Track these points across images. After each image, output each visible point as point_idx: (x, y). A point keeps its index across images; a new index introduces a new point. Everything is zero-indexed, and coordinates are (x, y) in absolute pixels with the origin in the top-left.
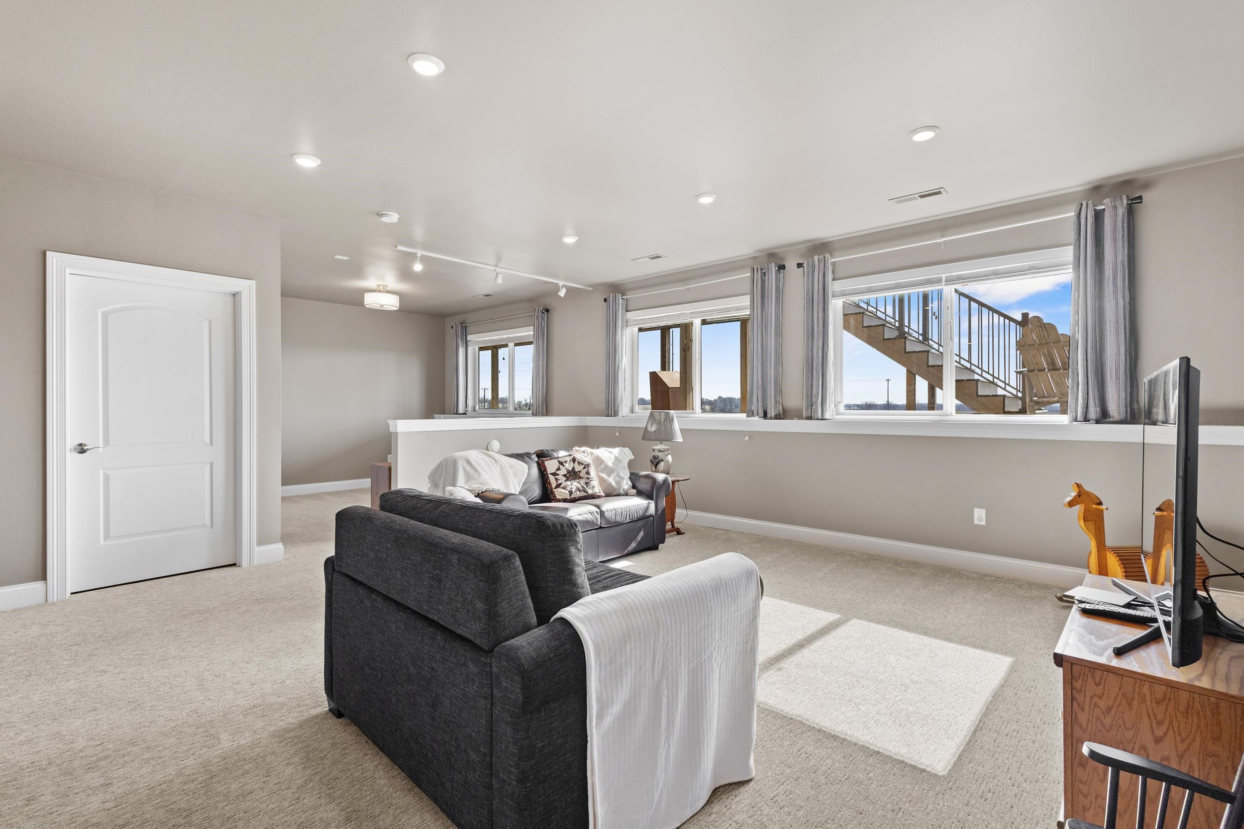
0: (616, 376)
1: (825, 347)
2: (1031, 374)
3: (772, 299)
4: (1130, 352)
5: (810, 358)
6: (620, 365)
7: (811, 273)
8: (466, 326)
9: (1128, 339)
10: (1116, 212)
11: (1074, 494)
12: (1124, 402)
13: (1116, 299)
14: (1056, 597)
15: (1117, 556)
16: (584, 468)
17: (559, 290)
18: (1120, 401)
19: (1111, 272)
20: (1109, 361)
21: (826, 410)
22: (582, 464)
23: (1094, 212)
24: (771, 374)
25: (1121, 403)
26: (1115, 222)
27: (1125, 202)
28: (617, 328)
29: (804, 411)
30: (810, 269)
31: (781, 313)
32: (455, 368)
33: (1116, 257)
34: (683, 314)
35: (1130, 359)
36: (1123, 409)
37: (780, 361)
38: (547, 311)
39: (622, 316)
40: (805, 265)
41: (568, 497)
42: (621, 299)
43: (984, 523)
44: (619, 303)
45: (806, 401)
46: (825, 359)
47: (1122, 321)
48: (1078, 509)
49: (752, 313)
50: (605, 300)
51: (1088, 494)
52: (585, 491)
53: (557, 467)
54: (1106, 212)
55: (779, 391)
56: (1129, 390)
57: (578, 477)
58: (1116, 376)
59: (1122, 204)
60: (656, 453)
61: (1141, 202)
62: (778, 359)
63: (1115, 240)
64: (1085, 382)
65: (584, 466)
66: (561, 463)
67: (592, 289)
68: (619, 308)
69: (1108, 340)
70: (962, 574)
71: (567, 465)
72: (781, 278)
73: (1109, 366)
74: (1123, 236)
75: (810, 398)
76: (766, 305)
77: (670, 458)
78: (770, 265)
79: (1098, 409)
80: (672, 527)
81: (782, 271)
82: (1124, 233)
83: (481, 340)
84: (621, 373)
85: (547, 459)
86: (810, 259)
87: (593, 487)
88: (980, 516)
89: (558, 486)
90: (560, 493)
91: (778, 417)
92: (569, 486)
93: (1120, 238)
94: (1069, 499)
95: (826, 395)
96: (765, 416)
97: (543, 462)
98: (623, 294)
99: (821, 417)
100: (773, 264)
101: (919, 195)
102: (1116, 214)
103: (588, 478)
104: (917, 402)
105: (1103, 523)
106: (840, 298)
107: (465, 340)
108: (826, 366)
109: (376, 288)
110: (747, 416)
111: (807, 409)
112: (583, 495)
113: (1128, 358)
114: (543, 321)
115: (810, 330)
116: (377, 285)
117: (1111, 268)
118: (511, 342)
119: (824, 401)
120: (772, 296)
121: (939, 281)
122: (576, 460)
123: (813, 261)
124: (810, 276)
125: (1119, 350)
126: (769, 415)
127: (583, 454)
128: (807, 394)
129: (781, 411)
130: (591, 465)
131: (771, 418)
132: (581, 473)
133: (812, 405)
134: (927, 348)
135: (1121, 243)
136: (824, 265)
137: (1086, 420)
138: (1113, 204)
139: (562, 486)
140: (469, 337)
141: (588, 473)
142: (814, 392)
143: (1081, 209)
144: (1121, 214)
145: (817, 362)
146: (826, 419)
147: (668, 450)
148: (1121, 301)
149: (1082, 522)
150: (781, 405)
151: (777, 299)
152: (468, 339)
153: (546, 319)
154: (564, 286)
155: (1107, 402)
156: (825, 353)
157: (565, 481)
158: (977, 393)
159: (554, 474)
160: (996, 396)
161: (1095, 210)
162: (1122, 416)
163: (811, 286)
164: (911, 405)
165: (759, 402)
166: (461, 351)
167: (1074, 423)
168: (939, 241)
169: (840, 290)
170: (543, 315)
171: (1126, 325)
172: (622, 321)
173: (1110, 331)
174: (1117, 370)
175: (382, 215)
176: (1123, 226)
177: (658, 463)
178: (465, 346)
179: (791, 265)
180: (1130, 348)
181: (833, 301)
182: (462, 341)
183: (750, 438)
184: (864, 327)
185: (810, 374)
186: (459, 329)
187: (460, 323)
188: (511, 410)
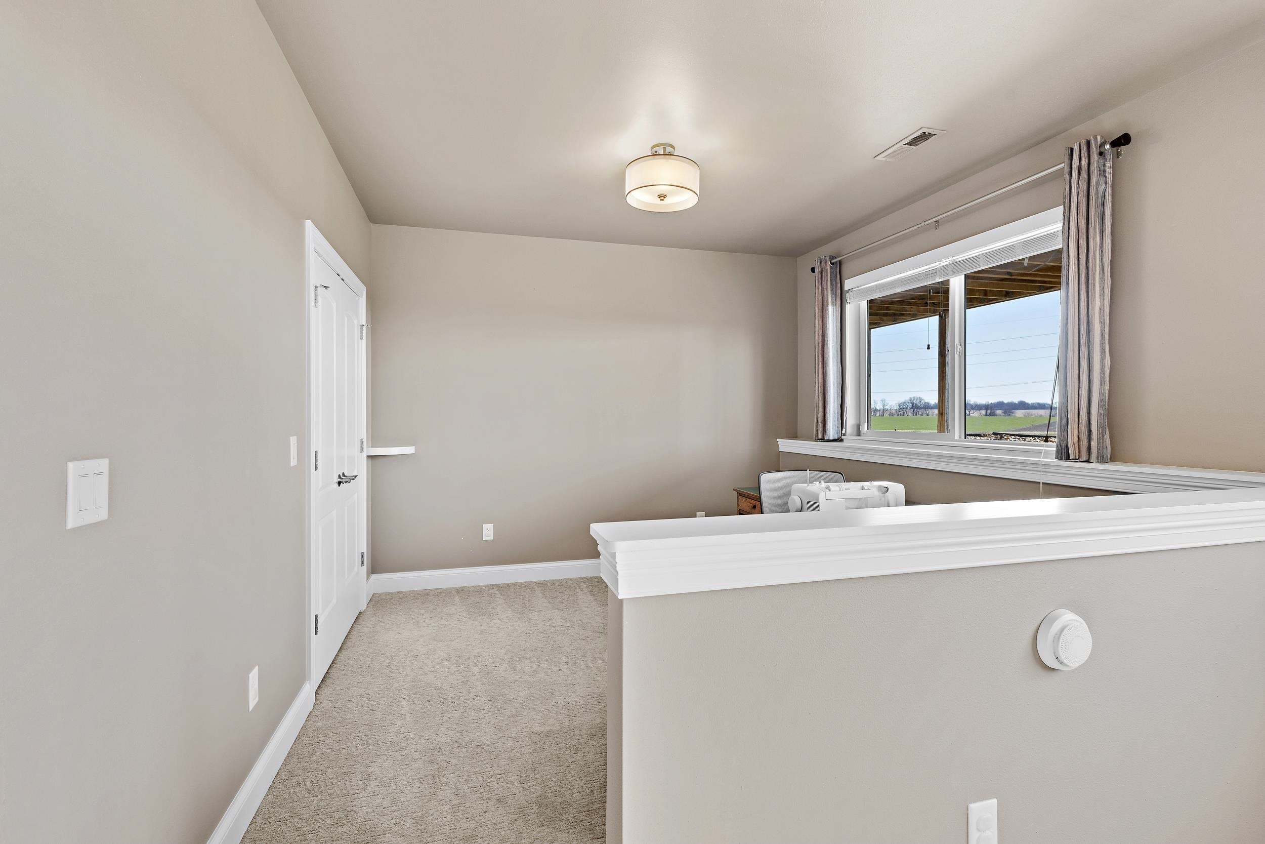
8: (840, 262)
32: (818, 349)
38: (1121, 142)
83: (869, 287)
107: (839, 291)
114: (1101, 180)
118: (955, 273)
140: (848, 284)
152: (846, 288)
153: (1111, 168)
166: (832, 313)
170: (1102, 161)
178: (839, 302)
182: (834, 293)
186: (828, 268)
187: (828, 258)
188: (957, 437)
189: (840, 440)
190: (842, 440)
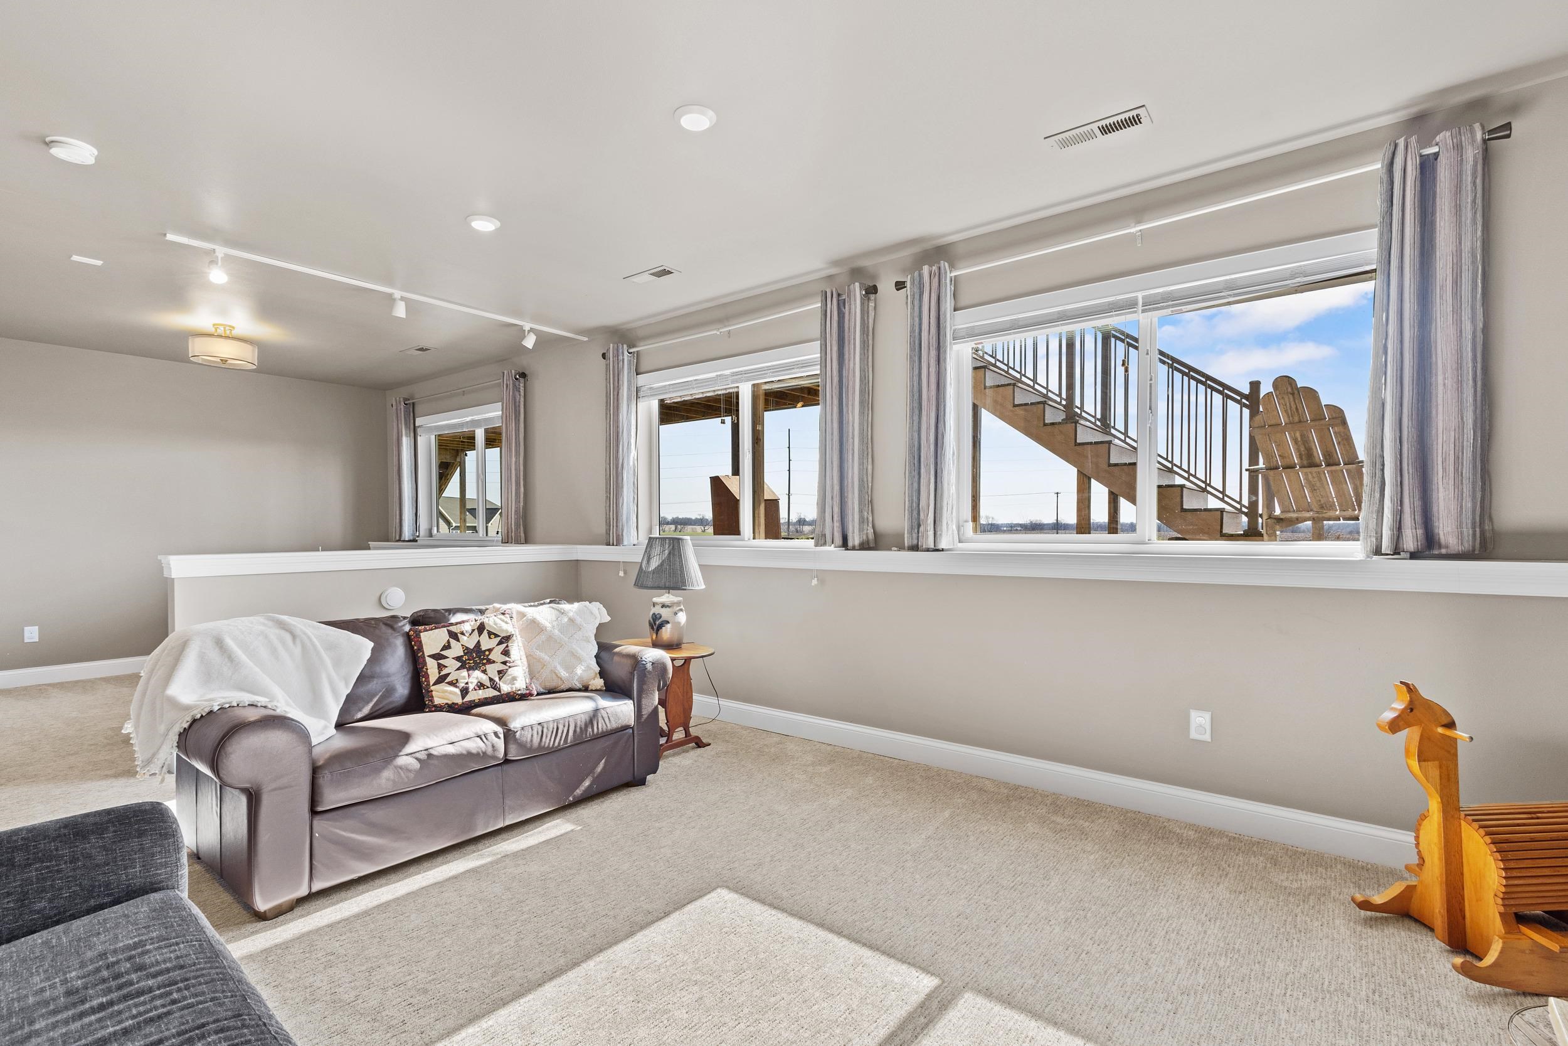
0: (620, 478)
1: (939, 425)
2: (1271, 473)
3: (855, 344)
4: (1482, 424)
5: (916, 443)
6: (625, 461)
7: (917, 296)
8: (413, 404)
9: (1479, 398)
10: (1462, 156)
11: (1400, 706)
12: (1471, 517)
13: (1458, 322)
14: (1353, 900)
15: (1487, 834)
16: (500, 643)
17: (523, 337)
18: (1464, 516)
19: (1449, 271)
20: (1440, 441)
21: (941, 534)
22: (496, 636)
23: (1420, 160)
24: (853, 473)
25: (1464, 520)
26: (1460, 175)
27: (1479, 136)
28: (620, 401)
29: (906, 536)
30: (916, 290)
31: (870, 369)
32: (396, 470)
33: (1460, 243)
34: (720, 375)
35: (1482, 437)
36: (1467, 531)
37: (870, 450)
38: (523, 375)
39: (629, 382)
40: (908, 284)
41: (459, 701)
42: (626, 353)
43: (1207, 737)
44: (623, 359)
45: (909, 519)
46: (939, 445)
47: (1470, 365)
48: (1408, 736)
49: (824, 369)
50: (604, 356)
51: (1429, 706)
52: (495, 687)
53: (444, 642)
54: (1441, 158)
55: (868, 502)
56: (1479, 495)
57: (485, 661)
58: (1456, 470)
59: (1474, 140)
60: (657, 610)
61: (1508, 136)
62: (865, 449)
63: (1458, 209)
64: (1396, 481)
65: (499, 639)
66: (454, 636)
67: (586, 339)
68: (623, 367)
69: (1440, 401)
70: (1170, 832)
71: (464, 639)
72: (870, 308)
73: (1440, 451)
74: (1474, 201)
75: (915, 513)
76: (846, 356)
77: (682, 618)
78: (852, 286)
79: (1420, 532)
80: (686, 737)
81: (872, 297)
82: (1475, 196)
83: (435, 426)
84: (628, 473)
85: (428, 627)
86: (916, 274)
87: (514, 679)
88: (1200, 723)
89: (441, 679)
90: (443, 694)
91: (864, 546)
92: (464, 678)
93: (1469, 205)
94: (1389, 715)
95: (941, 508)
96: (845, 544)
97: (418, 636)
98: (631, 345)
99: (932, 546)
100: (857, 284)
101: (1100, 124)
102: (1462, 160)
103: (504, 663)
104: (1092, 521)
105: (1457, 765)
106: (968, 342)
107: (412, 426)
108: (941, 458)
109: (212, 330)
110: (816, 545)
111: (910, 533)
112: (491, 696)
113: (1479, 434)
114: (517, 394)
115: (916, 397)
116: (214, 325)
117: (1450, 265)
118: (479, 426)
119: (937, 519)
120: (855, 339)
121: (1131, 305)
122: (484, 629)
123: (921, 276)
124: (916, 303)
125: (1462, 419)
126: (850, 544)
127: (502, 617)
128: (911, 506)
129: (871, 537)
130: (514, 638)
131: (854, 549)
132: (493, 653)
133: (919, 526)
134: (1108, 438)
135: (1469, 215)
136: (939, 282)
137: (1397, 551)
138: (1455, 141)
139: (449, 679)
140: (419, 422)
141: (506, 653)
142: (923, 503)
143: (1394, 154)
144: (1471, 159)
145: (927, 452)
146: (943, 550)
147: (678, 603)
148: (1468, 327)
149: (1414, 764)
150: (870, 525)
151: (864, 344)
152: (417, 425)
153: (522, 389)
154: (531, 330)
155: (1435, 519)
156: (940, 436)
157: (458, 669)
158: (1182, 505)
159: (437, 657)
160: (1206, 510)
161: (1421, 156)
162: (1466, 545)
163: (917, 320)
164: (1084, 526)
165: (835, 521)
166: (406, 442)
167: (1375, 558)
168: (1133, 230)
169: (967, 328)
170: (517, 384)
171: (1476, 372)
172: (629, 389)
173: (1444, 384)
174: (1457, 458)
175: (49, 144)
176: (1474, 183)
177: (660, 627)
178: (412, 434)
179: (886, 286)
180: (1482, 415)
181: (955, 347)
182: (408, 427)
183: (822, 582)
184: (1015, 406)
185: (916, 472)
186: (402, 407)
187: (402, 399)
188: (481, 535)
189: (415, 541)
190: (416, 541)
